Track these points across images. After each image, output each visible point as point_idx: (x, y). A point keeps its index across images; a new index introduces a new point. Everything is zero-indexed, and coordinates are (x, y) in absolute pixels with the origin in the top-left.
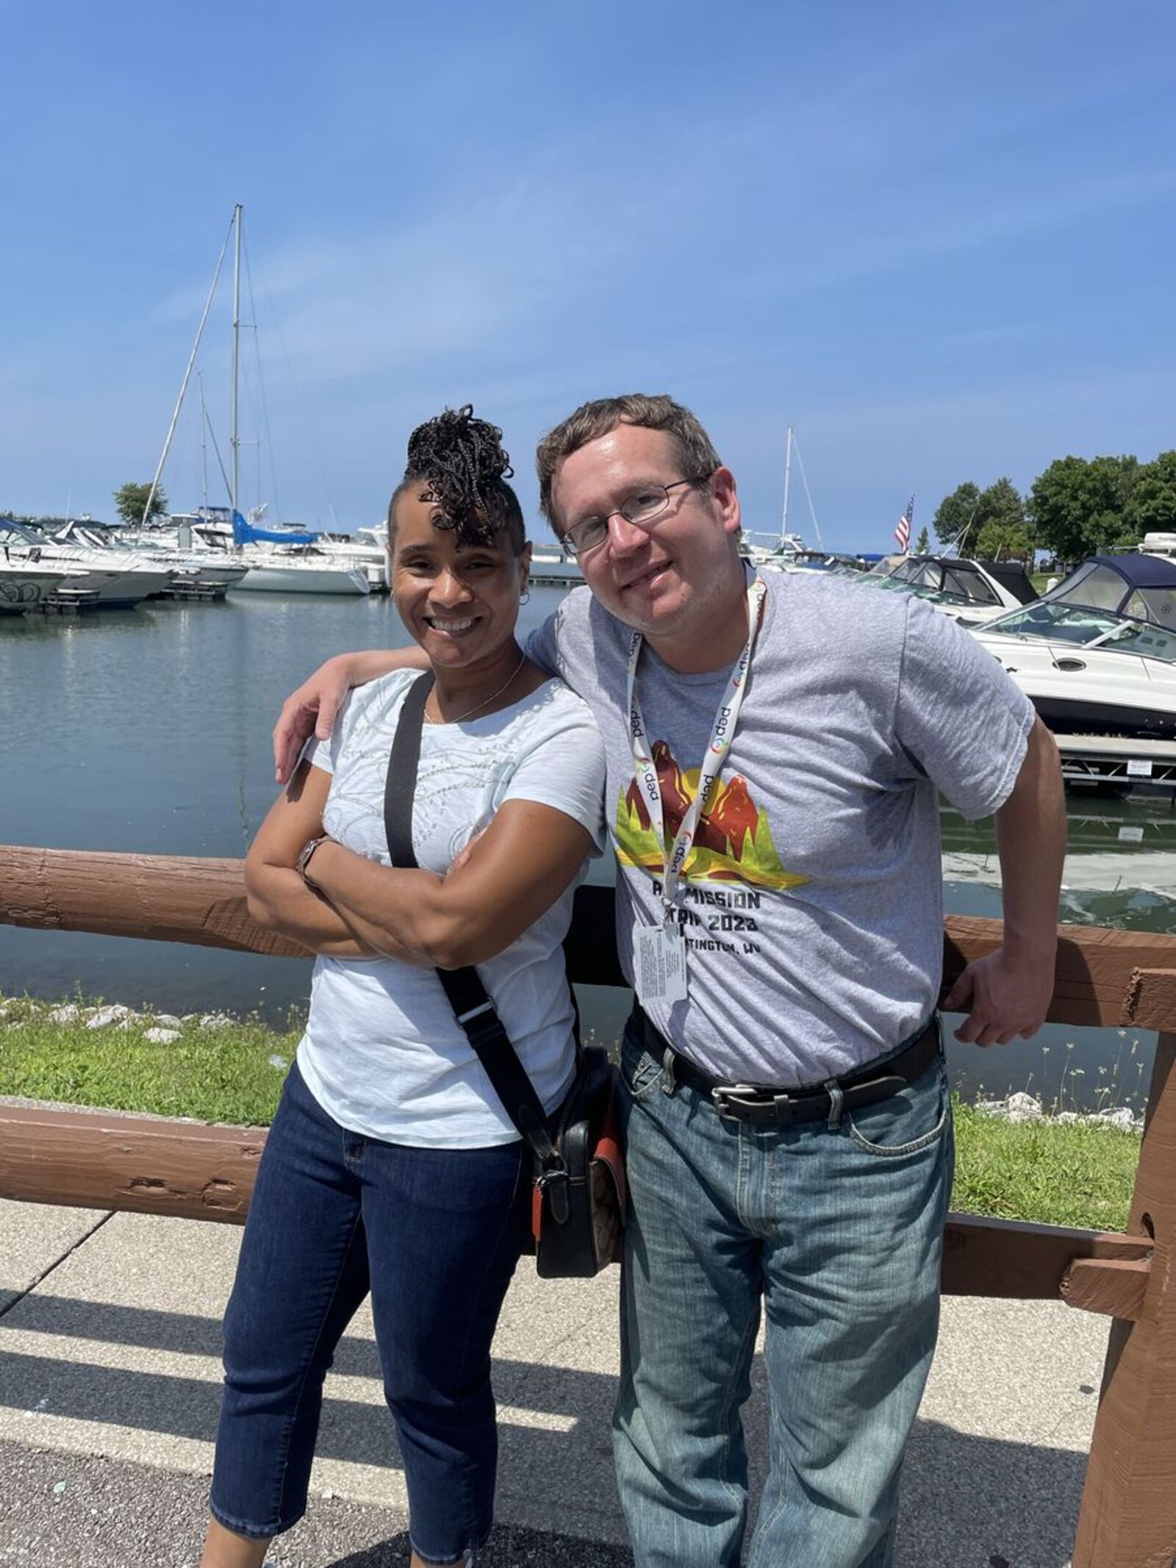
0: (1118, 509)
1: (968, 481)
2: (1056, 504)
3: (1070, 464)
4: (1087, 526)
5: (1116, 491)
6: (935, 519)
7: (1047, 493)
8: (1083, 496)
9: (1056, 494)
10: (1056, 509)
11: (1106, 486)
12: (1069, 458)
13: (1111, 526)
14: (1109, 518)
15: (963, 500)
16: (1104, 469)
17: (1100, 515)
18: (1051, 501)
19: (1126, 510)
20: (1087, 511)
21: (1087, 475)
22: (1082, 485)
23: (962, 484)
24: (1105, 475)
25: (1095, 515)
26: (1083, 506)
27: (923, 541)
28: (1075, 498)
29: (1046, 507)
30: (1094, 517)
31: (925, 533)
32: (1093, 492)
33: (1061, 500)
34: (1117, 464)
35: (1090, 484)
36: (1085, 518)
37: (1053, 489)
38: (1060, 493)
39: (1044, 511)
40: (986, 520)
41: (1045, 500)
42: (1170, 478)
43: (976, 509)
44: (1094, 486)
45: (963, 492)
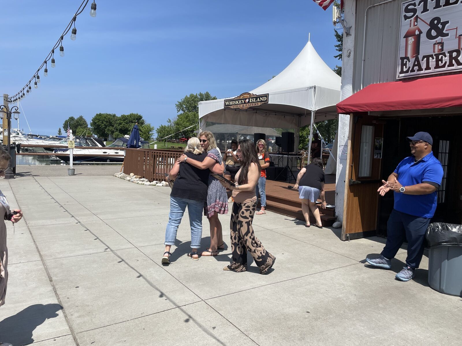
0: (113, 126)
1: (72, 116)
3: (100, 115)
4: (106, 130)
5: (112, 122)
6: (63, 126)
8: (105, 123)
10: (98, 126)
12: (100, 113)
13: (112, 130)
14: (111, 128)
16: (109, 117)
19: (115, 126)
21: (105, 118)
22: (104, 120)
23: (70, 117)
26: (105, 125)
27: (60, 131)
28: (102, 123)
29: (96, 125)
31: (60, 129)
32: (107, 122)
33: (99, 123)
34: (111, 116)
36: (106, 128)
37: (97, 121)
40: (78, 126)
41: (95, 123)
42: (124, 120)
43: (75, 124)
44: (107, 120)
45: (71, 119)
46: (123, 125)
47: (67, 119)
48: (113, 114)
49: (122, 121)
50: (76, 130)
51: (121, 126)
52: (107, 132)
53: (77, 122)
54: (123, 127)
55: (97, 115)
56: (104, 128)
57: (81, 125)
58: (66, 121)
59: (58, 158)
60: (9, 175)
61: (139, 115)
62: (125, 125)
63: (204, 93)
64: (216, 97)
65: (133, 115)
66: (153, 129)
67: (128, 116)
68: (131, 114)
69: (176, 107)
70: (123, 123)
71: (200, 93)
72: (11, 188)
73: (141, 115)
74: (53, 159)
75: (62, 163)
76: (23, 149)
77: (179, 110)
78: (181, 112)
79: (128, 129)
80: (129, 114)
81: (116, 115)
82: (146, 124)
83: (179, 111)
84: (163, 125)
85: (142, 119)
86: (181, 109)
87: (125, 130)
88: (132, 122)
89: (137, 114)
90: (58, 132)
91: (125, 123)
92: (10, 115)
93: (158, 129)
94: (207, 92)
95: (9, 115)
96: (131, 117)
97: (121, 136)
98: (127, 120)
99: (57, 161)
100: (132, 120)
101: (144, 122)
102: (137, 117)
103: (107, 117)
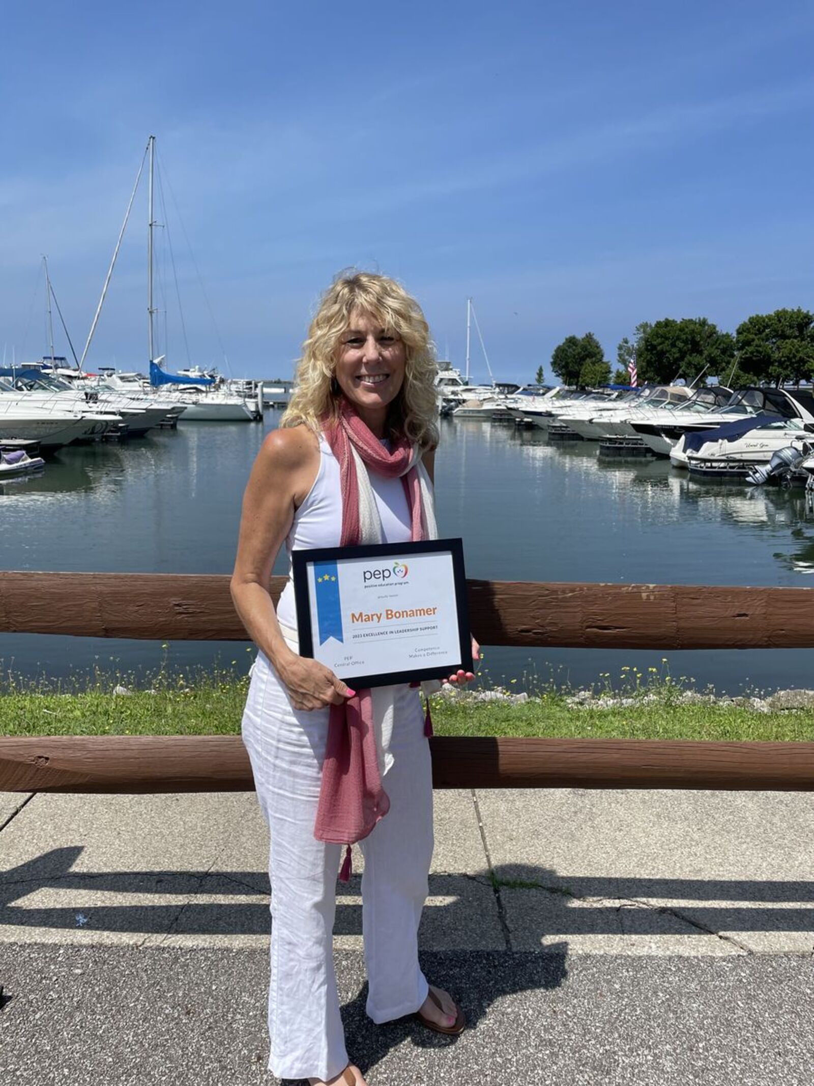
0: (700, 353)
1: (571, 335)
2: (662, 350)
3: (668, 323)
5: (699, 341)
6: (552, 360)
7: (655, 343)
8: (680, 344)
9: (660, 344)
10: (662, 354)
11: (693, 338)
12: (667, 319)
13: (699, 364)
14: (696, 359)
15: (569, 347)
16: (692, 327)
17: (691, 356)
18: (659, 348)
19: (706, 353)
20: (683, 354)
21: (682, 330)
22: (678, 338)
23: (568, 337)
24: (693, 331)
25: (688, 356)
26: (680, 350)
27: (540, 374)
28: (673, 345)
29: (655, 352)
30: (688, 358)
31: (541, 370)
32: (685, 342)
33: (666, 346)
34: (696, 323)
35: (684, 337)
36: (682, 358)
37: (659, 340)
38: (663, 343)
39: (652, 353)
40: (584, 360)
41: (654, 347)
42: (760, 332)
43: (579, 354)
44: (687, 338)
45: (570, 342)
46: (757, 346)
47: (561, 341)
49: (751, 336)
50: (580, 370)
51: (750, 349)
53: (583, 347)
54: (758, 351)
55: (659, 323)
57: (590, 356)
58: (559, 348)
61: (805, 312)
62: (760, 346)
67: (769, 318)
70: (756, 342)
79: (769, 357)
81: (710, 322)
89: (799, 311)
90: (537, 376)
91: (763, 340)
96: (780, 321)
97: (745, 378)
98: (767, 332)
100: (783, 331)
102: (799, 319)
103: (686, 330)
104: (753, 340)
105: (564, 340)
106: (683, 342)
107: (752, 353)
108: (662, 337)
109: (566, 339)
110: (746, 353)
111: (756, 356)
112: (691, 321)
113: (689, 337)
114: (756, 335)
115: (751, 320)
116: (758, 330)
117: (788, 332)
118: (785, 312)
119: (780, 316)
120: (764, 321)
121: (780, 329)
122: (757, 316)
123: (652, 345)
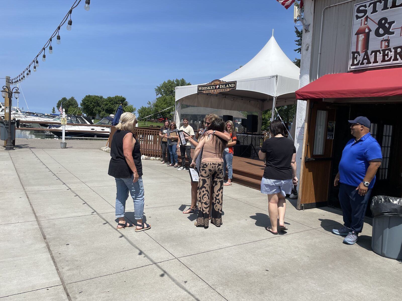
0: (100, 106)
1: (65, 97)
3: (89, 96)
4: (94, 109)
5: (99, 103)
6: (57, 105)
7: (85, 102)
8: (93, 103)
10: (88, 106)
12: (89, 95)
13: (99, 110)
14: (98, 108)
15: (64, 101)
19: (102, 107)
21: (93, 99)
22: (92, 101)
23: (63, 98)
24: (97, 99)
25: (96, 107)
26: (93, 105)
27: (54, 110)
28: (91, 103)
29: (85, 105)
31: (54, 108)
32: (95, 103)
33: (88, 104)
34: (99, 97)
36: (94, 108)
37: (86, 101)
38: (88, 102)
40: (70, 106)
41: (85, 104)
42: (110, 102)
43: (67, 104)
44: (95, 101)
45: (63, 99)
46: (109, 105)
47: (61, 99)
48: (100, 96)
49: (108, 103)
50: (68, 110)
51: (107, 106)
52: (95, 112)
53: (69, 102)
54: (109, 107)
55: (87, 96)
56: (92, 108)
57: (72, 105)
58: (59, 101)
59: (51, 133)
60: (9, 146)
61: (123, 97)
62: (110, 106)
63: (180, 80)
64: (190, 83)
65: (118, 97)
66: (135, 109)
67: (113, 98)
68: (116, 96)
69: (155, 91)
70: (109, 104)
71: (177, 79)
72: (11, 158)
73: (125, 98)
74: (48, 134)
75: (55, 137)
76: (21, 125)
77: (158, 93)
78: (160, 95)
79: (113, 109)
80: (115, 96)
81: (103, 97)
82: (129, 105)
83: (158, 95)
84: (144, 106)
85: (125, 101)
86: (159, 93)
87: (110, 110)
88: (117, 103)
89: (122, 97)
90: (52, 111)
91: (111, 104)
92: (12, 95)
93: (139, 110)
94: (182, 79)
95: (10, 94)
96: (116, 99)
97: (107, 115)
98: (112, 102)
99: (51, 135)
100: (116, 102)
101: (128, 104)
102: (121, 99)
103: (95, 99)
104: (108, 104)
105: (62, 99)
106: (94, 103)
107: (108, 107)
108: (87, 101)
109: (62, 98)
110: (106, 107)
111: (109, 108)
112: (98, 96)
113: (96, 101)
114: (109, 102)
115: (108, 97)
116: (110, 101)
117: (118, 102)
118: (118, 96)
119: (116, 97)
120: (111, 99)
121: (116, 101)
122: (110, 97)
123: (84, 103)
